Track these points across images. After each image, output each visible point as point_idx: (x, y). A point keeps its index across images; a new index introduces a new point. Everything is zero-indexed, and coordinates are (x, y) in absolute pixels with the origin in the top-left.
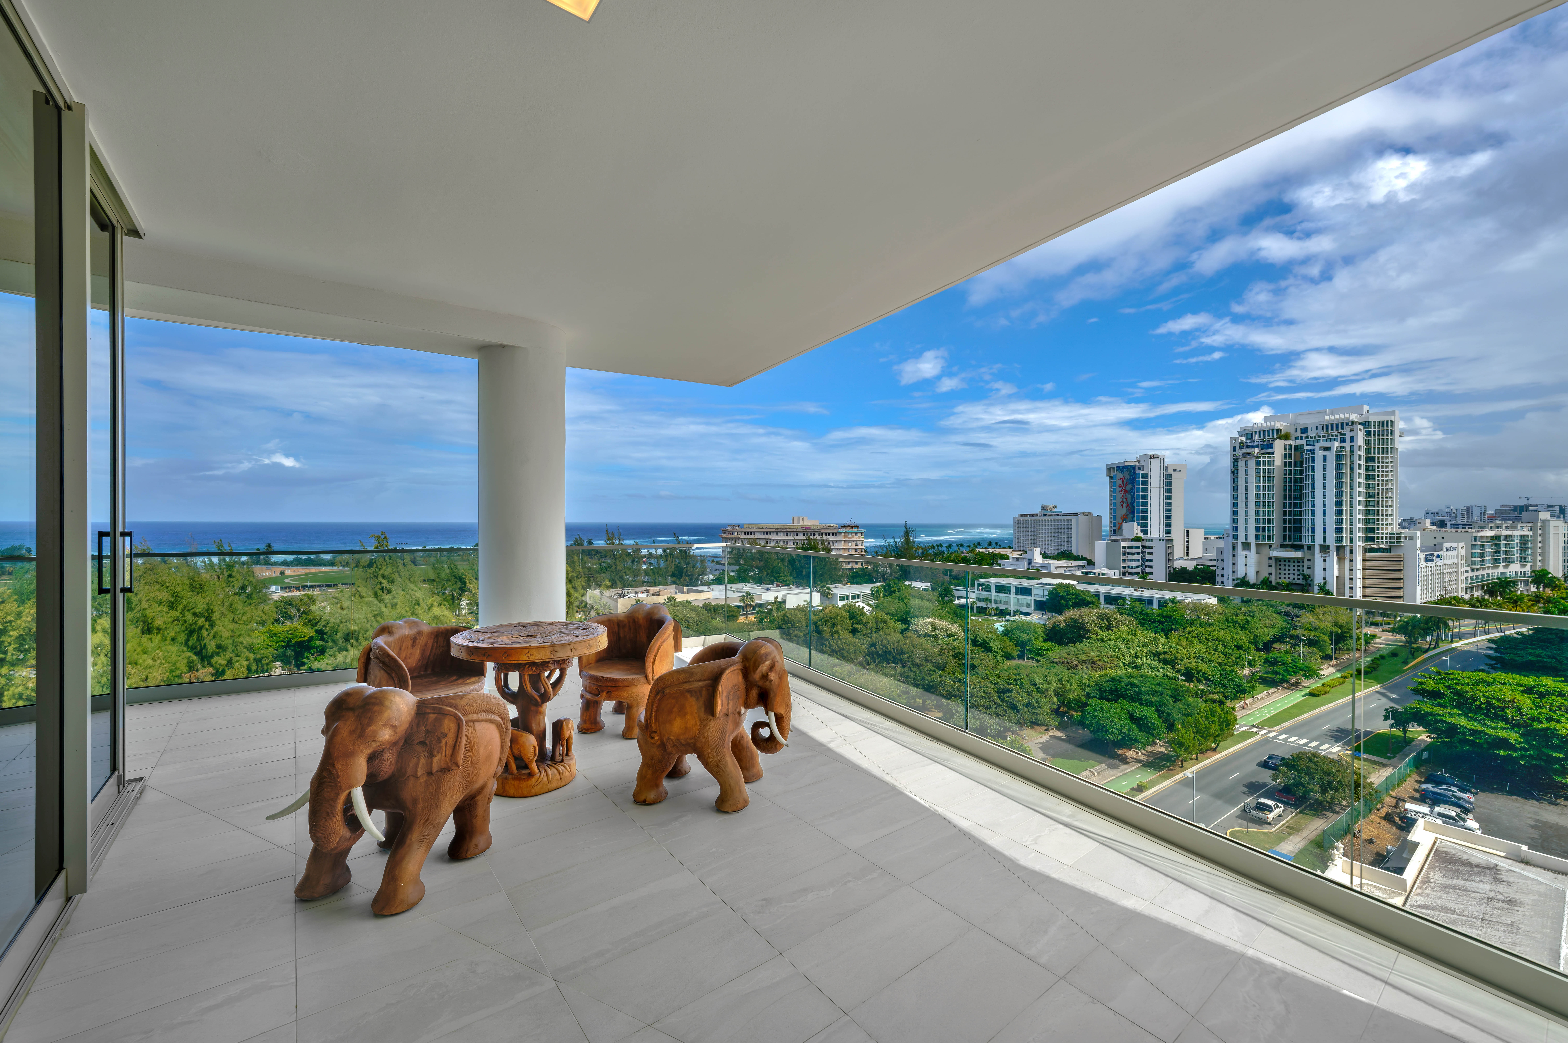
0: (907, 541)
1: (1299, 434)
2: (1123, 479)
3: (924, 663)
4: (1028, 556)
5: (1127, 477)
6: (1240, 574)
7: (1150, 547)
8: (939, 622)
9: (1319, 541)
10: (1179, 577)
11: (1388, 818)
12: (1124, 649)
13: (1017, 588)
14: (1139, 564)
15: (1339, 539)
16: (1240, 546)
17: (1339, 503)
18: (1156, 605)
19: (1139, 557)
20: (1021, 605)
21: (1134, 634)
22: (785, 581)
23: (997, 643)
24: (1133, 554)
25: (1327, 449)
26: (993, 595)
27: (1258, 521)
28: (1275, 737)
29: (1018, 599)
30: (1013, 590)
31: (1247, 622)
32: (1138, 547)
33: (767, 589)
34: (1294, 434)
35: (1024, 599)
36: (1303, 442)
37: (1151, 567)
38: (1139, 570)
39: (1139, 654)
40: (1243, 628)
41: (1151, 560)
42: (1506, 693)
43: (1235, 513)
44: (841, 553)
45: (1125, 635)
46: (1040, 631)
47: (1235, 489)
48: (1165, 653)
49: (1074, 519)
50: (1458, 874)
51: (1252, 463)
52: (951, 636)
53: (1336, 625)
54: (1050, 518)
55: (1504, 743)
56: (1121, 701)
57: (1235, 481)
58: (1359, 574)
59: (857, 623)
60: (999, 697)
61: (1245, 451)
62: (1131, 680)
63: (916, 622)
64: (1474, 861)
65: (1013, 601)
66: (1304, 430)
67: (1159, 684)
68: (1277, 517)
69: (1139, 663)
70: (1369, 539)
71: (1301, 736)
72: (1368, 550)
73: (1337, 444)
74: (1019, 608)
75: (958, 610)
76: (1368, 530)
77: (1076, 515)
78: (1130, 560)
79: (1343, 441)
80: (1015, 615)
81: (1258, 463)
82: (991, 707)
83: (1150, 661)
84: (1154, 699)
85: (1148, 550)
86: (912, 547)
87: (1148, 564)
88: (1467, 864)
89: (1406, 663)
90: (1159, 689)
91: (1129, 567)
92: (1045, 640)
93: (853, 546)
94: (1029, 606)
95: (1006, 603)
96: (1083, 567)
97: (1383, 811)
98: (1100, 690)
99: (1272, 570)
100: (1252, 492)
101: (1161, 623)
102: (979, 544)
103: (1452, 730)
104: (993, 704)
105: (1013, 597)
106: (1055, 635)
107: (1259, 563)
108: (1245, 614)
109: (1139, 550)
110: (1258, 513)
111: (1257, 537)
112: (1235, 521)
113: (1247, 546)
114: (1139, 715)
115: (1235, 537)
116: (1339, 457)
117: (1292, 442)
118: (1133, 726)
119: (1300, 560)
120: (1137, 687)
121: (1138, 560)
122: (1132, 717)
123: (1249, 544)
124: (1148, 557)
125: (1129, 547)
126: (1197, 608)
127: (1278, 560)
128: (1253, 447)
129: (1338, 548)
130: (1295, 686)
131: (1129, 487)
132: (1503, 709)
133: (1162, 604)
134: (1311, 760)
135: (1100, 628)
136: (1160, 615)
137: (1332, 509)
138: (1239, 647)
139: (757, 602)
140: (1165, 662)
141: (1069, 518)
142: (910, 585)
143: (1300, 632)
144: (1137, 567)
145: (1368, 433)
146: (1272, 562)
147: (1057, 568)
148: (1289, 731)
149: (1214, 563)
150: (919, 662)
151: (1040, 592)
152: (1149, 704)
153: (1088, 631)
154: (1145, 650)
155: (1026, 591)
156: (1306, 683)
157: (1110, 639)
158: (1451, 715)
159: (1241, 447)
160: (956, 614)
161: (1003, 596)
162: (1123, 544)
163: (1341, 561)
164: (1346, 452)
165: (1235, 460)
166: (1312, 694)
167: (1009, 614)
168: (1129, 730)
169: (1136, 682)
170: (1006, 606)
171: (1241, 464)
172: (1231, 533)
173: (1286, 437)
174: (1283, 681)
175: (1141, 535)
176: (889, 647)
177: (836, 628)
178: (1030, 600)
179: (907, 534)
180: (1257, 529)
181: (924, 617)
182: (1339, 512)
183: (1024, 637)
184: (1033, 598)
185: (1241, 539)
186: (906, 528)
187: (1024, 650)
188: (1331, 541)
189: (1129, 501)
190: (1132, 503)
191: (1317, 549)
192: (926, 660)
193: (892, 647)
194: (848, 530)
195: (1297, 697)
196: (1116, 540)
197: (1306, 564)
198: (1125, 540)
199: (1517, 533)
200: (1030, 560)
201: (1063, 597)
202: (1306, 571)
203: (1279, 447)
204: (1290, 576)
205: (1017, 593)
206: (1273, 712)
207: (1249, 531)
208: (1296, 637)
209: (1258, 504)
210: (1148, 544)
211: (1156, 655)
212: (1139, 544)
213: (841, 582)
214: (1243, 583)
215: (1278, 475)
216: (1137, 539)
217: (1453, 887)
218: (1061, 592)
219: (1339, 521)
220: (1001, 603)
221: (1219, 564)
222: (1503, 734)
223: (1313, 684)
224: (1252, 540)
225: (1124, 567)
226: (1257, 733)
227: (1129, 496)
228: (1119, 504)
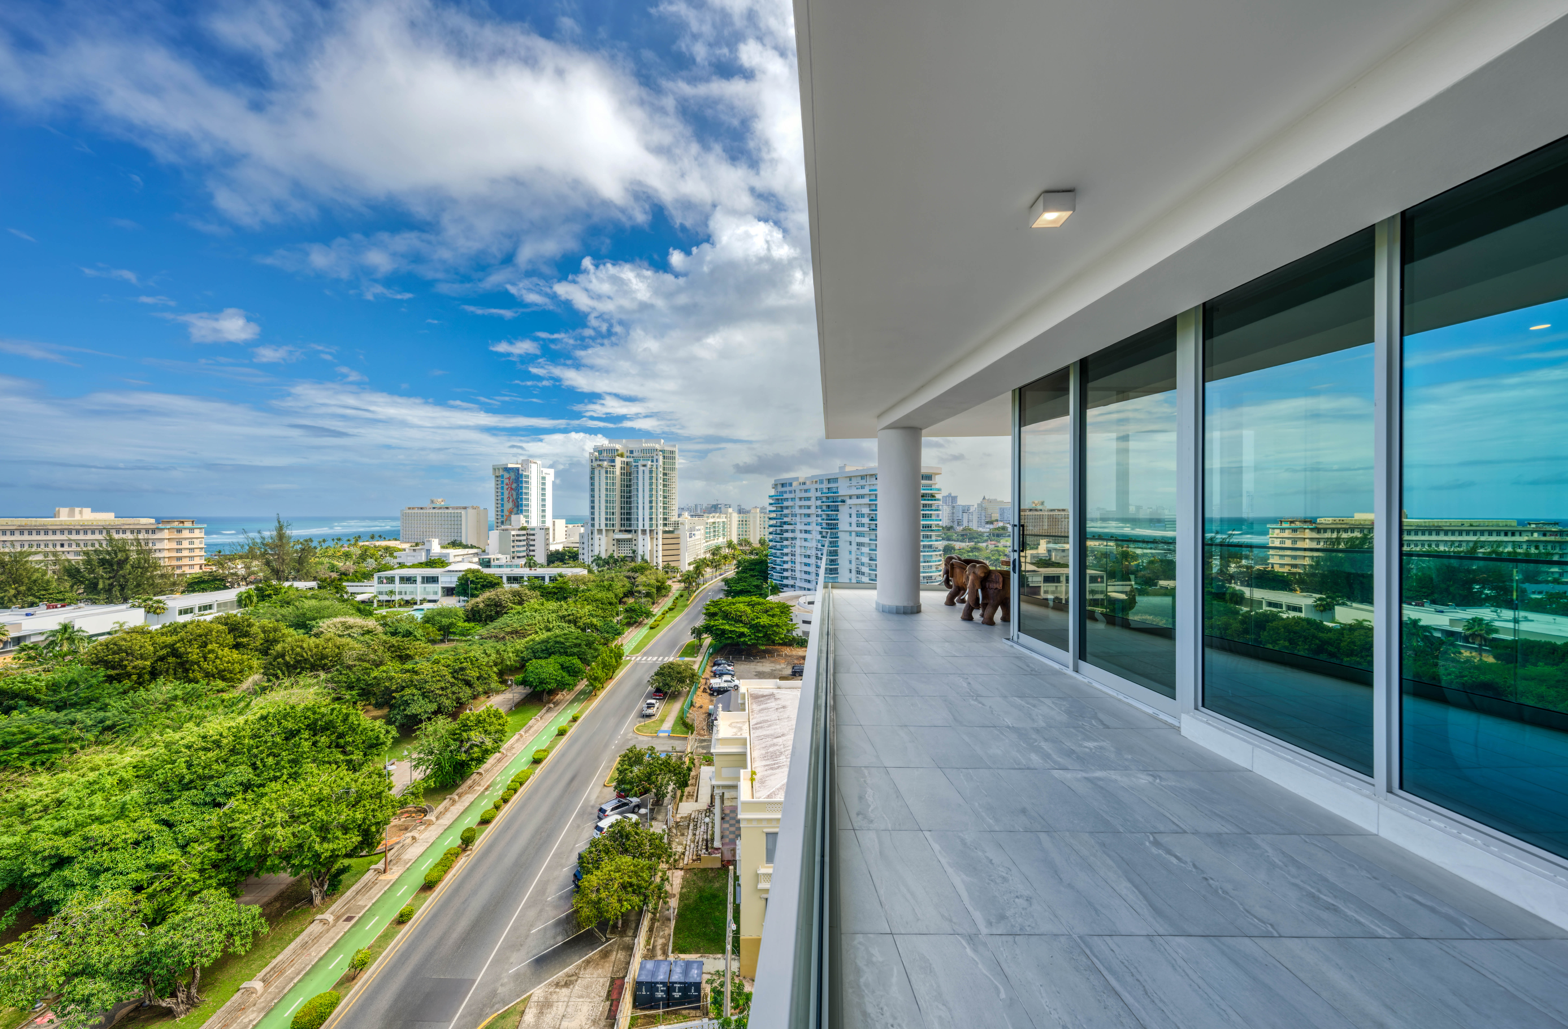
0: (281, 536)
1: (628, 454)
2: (509, 478)
3: (357, 663)
4: (426, 547)
5: (513, 477)
6: (596, 553)
7: (534, 535)
8: (351, 620)
9: (640, 527)
10: (555, 558)
11: (704, 691)
12: (538, 618)
13: (423, 578)
14: (525, 548)
15: (651, 526)
16: (596, 532)
17: (651, 502)
18: (547, 579)
19: (524, 543)
20: (428, 593)
21: (543, 605)
22: (64, 600)
23: (420, 631)
24: (520, 541)
25: (644, 466)
26: (397, 586)
27: (607, 513)
28: (640, 660)
29: (425, 588)
30: (419, 580)
31: (611, 585)
32: (524, 535)
33: (27, 615)
34: (626, 454)
35: (431, 587)
36: (631, 460)
37: (534, 551)
38: (524, 554)
39: (550, 620)
40: (608, 590)
41: (534, 545)
42: (742, 607)
43: (593, 508)
44: (166, 554)
45: (536, 606)
46: (461, 613)
47: (593, 490)
48: (569, 615)
49: (463, 512)
50: (761, 703)
51: (603, 472)
52: (369, 632)
53: (658, 581)
54: (440, 511)
55: (742, 634)
56: (553, 656)
57: (592, 484)
58: (660, 548)
59: (239, 636)
60: (454, 677)
61: (599, 463)
62: (558, 639)
63: (321, 624)
64: (765, 694)
65: (419, 591)
66: (632, 452)
67: (577, 638)
68: (617, 510)
69: (551, 626)
70: (665, 525)
71: (653, 656)
72: (665, 532)
73: (649, 463)
74: (425, 596)
75: (362, 606)
76: (665, 519)
77: (465, 508)
78: (518, 546)
79: (652, 461)
80: (421, 604)
81: (607, 472)
82: (447, 688)
83: (558, 624)
84: (576, 650)
85: (532, 537)
86: (288, 543)
87: (532, 548)
88: (763, 696)
89: (688, 600)
90: (578, 641)
91: (518, 552)
92: (465, 621)
93: (185, 544)
94: (436, 593)
95: (412, 593)
96: (477, 554)
97: (702, 688)
98: (533, 652)
99: (615, 548)
100: (603, 492)
101: (555, 593)
102: (359, 537)
103: (724, 632)
104: (448, 685)
105: (419, 586)
106: (474, 616)
107: (607, 544)
108: (607, 580)
109: (524, 538)
110: (607, 508)
111: (606, 525)
112: (593, 513)
113: (600, 531)
114: (567, 664)
115: (593, 525)
116: (651, 472)
117: (625, 459)
118: (564, 674)
119: (630, 540)
120: (563, 643)
121: (524, 546)
122: (563, 667)
123: (601, 530)
124: (532, 543)
125: (518, 535)
126: (577, 579)
127: (618, 540)
128: (603, 460)
129: (651, 531)
130: (640, 624)
131: (514, 486)
132: (741, 616)
133: (553, 579)
134: (670, 667)
135: (514, 603)
136: (554, 587)
137: (647, 506)
138: (611, 604)
139: (14, 634)
140: (570, 622)
141: (459, 511)
142: (291, 586)
143: (640, 588)
144: (523, 551)
145: (664, 457)
146: (615, 542)
147: (455, 556)
148: (645, 654)
149: (577, 545)
150: (351, 663)
151: (447, 579)
152: (573, 654)
153: (505, 607)
154: (554, 615)
155: (434, 580)
156: (646, 621)
157: (525, 612)
158: (722, 624)
159: (596, 460)
160: (359, 610)
161: (408, 587)
162: (513, 533)
163: (652, 539)
164: (654, 469)
165: (593, 470)
166: (651, 628)
167: (415, 603)
168: (562, 677)
169: (562, 640)
170: (412, 596)
171: (596, 472)
172: (590, 522)
173: (622, 456)
174: (635, 622)
175: (525, 525)
176: (305, 655)
177: (210, 647)
178: (438, 587)
179: (280, 528)
180: (606, 519)
181: (328, 617)
182: (651, 508)
183: (445, 621)
184: (440, 585)
185: (597, 527)
186: (279, 522)
187: (446, 632)
188: (647, 528)
189: (515, 497)
190: (517, 499)
191: (640, 532)
192: (360, 660)
193: (309, 653)
194: (176, 524)
195: (643, 631)
196: (507, 530)
197: (634, 542)
198: (514, 530)
199: (721, 520)
200: (428, 551)
201: (472, 582)
202: (634, 547)
203: (618, 461)
204: (625, 552)
205: (423, 582)
206: (635, 644)
207: (601, 521)
208: (639, 592)
209: (607, 501)
210: (532, 532)
211: (563, 617)
212: (524, 532)
213: (172, 592)
214: (598, 559)
215: (618, 482)
216: (523, 529)
217: (762, 709)
218: (470, 576)
219: (651, 514)
220: (406, 593)
221: (582, 546)
222: (742, 630)
223: (651, 621)
224: (603, 527)
225: (513, 552)
226: (630, 660)
227: (514, 493)
228: (506, 500)
